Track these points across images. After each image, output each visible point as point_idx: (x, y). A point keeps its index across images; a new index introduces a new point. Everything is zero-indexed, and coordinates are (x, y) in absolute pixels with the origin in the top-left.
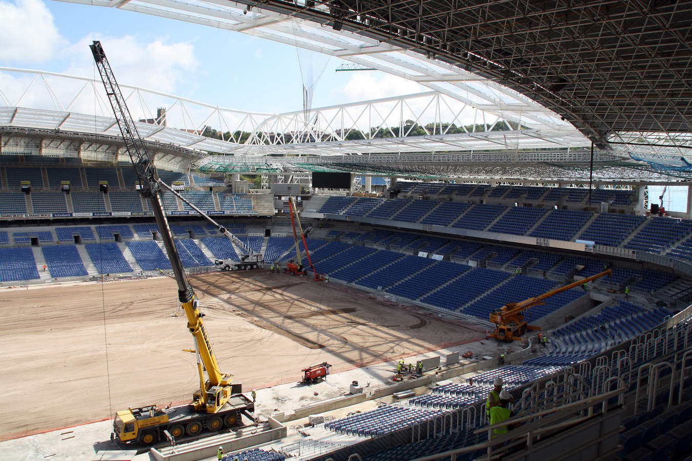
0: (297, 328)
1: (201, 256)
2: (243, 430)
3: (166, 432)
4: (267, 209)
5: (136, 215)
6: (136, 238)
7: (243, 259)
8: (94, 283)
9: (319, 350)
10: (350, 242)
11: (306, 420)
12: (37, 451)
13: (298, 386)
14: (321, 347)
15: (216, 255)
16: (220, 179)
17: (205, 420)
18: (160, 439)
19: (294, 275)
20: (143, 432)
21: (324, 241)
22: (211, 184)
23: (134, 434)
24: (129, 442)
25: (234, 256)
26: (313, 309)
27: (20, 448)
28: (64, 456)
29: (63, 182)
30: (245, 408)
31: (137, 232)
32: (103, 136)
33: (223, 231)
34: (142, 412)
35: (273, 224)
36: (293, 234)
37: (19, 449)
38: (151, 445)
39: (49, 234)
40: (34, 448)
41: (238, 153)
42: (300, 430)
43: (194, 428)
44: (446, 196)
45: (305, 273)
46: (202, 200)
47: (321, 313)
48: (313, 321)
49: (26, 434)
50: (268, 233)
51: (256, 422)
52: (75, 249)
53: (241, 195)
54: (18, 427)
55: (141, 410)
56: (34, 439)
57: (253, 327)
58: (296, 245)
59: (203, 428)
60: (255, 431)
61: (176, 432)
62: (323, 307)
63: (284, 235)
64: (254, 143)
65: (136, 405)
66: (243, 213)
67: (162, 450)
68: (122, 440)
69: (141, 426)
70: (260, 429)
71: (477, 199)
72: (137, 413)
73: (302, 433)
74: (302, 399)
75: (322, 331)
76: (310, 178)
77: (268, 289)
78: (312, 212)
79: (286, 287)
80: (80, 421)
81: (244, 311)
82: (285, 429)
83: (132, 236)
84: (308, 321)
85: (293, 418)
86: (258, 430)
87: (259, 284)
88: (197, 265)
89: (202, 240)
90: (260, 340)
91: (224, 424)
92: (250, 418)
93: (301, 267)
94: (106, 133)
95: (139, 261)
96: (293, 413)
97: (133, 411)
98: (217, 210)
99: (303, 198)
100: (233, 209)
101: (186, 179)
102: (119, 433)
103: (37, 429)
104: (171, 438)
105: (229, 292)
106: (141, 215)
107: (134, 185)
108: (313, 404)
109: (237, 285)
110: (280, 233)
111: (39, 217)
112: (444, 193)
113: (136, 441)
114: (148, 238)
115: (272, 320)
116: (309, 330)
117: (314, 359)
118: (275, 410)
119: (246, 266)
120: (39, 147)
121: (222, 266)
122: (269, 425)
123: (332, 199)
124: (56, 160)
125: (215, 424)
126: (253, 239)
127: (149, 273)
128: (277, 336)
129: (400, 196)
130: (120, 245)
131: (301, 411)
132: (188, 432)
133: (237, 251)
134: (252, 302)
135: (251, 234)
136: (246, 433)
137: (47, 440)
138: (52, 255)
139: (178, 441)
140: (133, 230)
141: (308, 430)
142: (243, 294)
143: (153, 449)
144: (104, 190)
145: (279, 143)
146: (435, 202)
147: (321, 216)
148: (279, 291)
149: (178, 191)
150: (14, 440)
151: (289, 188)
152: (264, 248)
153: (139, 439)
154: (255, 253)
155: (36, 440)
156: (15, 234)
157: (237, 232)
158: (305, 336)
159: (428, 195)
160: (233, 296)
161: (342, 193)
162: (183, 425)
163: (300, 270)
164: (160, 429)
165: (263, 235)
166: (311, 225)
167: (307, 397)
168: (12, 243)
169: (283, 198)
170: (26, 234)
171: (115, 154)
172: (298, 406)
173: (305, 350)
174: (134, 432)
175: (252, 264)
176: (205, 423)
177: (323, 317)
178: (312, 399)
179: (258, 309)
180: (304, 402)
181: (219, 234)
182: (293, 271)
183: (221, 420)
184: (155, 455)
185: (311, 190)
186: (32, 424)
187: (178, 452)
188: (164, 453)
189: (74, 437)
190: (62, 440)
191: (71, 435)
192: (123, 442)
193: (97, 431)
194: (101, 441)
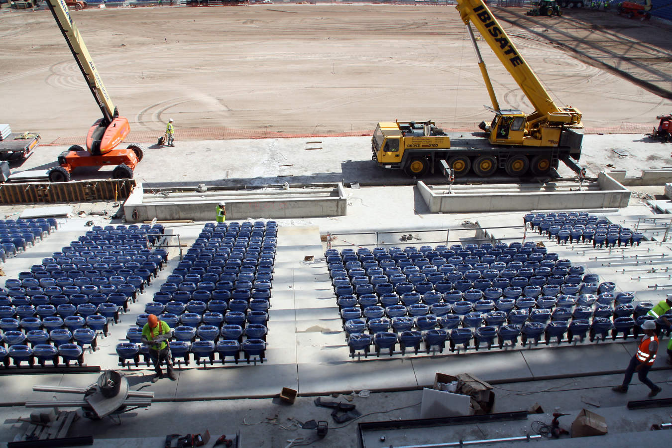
2: (558, 184)
3: (444, 162)
11: (660, 189)
12: (273, 157)
13: (645, 140)
17: (503, 156)
18: (433, 172)
20: (411, 156)
23: (397, 156)
24: (389, 167)
26: (658, 54)
27: (255, 149)
28: (303, 169)
30: (566, 152)
34: (414, 128)
37: (253, 151)
38: (420, 176)
40: (270, 153)
42: (650, 201)
43: (485, 165)
49: (266, 136)
54: (260, 127)
55: (412, 124)
56: (273, 142)
57: (575, 62)
59: (498, 167)
60: (578, 188)
61: (459, 165)
65: (407, 119)
67: (434, 187)
68: (380, 161)
69: (408, 146)
72: (407, 129)
73: (652, 208)
74: (652, 158)
85: (637, 182)
86: (582, 188)
90: (587, 77)
91: (529, 169)
92: (572, 168)
96: (640, 174)
97: (401, 125)
102: (377, 151)
103: (280, 132)
104: (449, 171)
113: (399, 167)
118: (609, 166)
122: (599, 184)
125: (517, 165)
131: (651, 175)
132: (476, 169)
134: (574, 39)
136: (561, 188)
137: (288, 146)
139: (458, 180)
141: (663, 205)
143: (421, 182)
148: (612, 33)
150: (252, 140)
153: (403, 163)
155: (276, 144)
162: (469, 157)
164: (435, 157)
167: (660, 158)
172: (647, 166)
174: (397, 153)
176: (502, 161)
179: (582, 46)
180: (655, 163)
183: (527, 161)
184: (422, 192)
186: (275, 126)
187: (455, 193)
188: (434, 192)
189: (322, 148)
190: (306, 149)
191: (318, 145)
192: (381, 165)
193: (352, 146)
194: (354, 159)
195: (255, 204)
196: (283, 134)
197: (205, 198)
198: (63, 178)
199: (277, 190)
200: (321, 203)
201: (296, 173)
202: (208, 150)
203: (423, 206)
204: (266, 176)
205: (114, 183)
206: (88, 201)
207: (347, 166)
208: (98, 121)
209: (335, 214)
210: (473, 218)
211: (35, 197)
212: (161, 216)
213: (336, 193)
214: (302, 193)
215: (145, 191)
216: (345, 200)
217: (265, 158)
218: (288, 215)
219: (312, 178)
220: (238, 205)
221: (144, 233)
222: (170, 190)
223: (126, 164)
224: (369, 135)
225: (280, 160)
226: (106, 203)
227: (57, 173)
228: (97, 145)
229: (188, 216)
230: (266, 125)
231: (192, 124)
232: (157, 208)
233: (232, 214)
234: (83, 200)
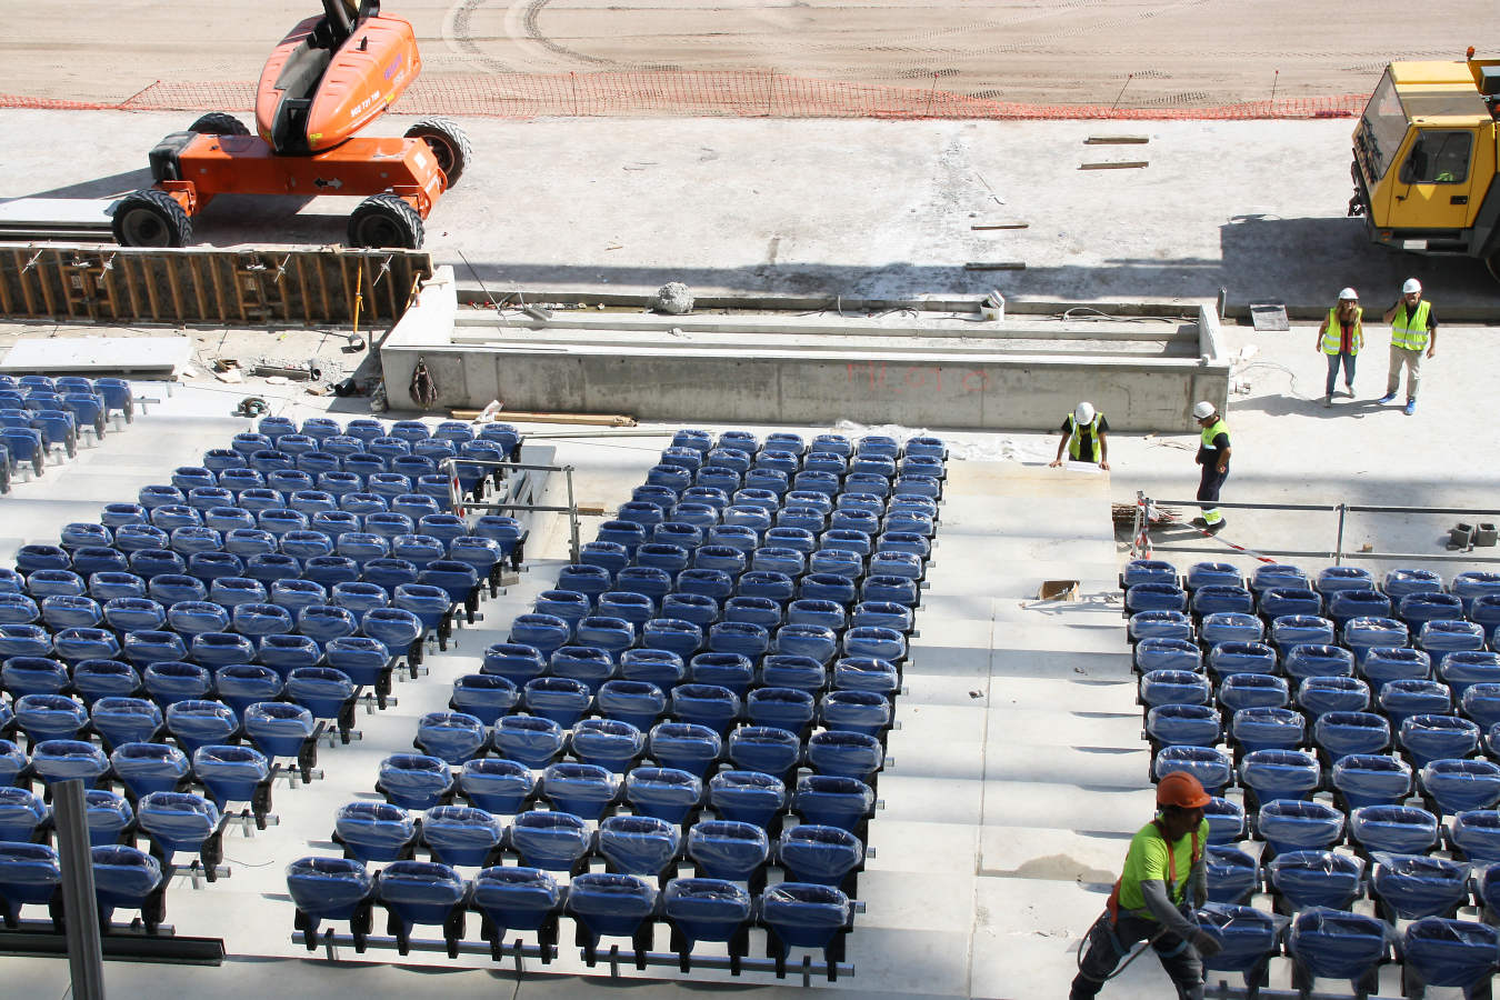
12: (951, 193)
23: (1457, 200)
24: (1421, 244)
27: (886, 160)
28: (1067, 243)
37: (877, 166)
40: (943, 176)
49: (930, 108)
54: (912, 75)
56: (959, 134)
68: (1380, 222)
80: (1200, 97)
97: (1489, 71)
103: (987, 95)
113: (1464, 248)
137: (1015, 152)
150: (875, 123)
153: (1483, 233)
155: (967, 141)
174: (1460, 190)
186: (967, 74)
189: (1146, 164)
190: (1084, 167)
191: (1131, 153)
192: (1387, 240)
193: (1269, 160)
194: (1272, 212)
195: (870, 370)
196: (1000, 106)
197: (682, 337)
198: (165, 232)
199: (960, 322)
200: (1127, 379)
201: (1035, 255)
202: (708, 155)
204: (920, 261)
205: (353, 262)
206: (252, 322)
207: (1246, 236)
208: (302, 27)
209: (1179, 425)
211: (58, 296)
212: (520, 394)
213: (1190, 342)
214: (1055, 336)
215: (465, 299)
216: (1223, 372)
217: (922, 195)
218: (991, 418)
219: (1101, 279)
220: (805, 368)
221: (447, 454)
222: (553, 299)
223: (399, 193)
224: (1347, 115)
225: (979, 206)
226: (319, 335)
227: (141, 213)
228: (294, 118)
229: (617, 399)
230: (933, 67)
231: (651, 52)
232: (506, 366)
233: (780, 403)
234: (234, 320)
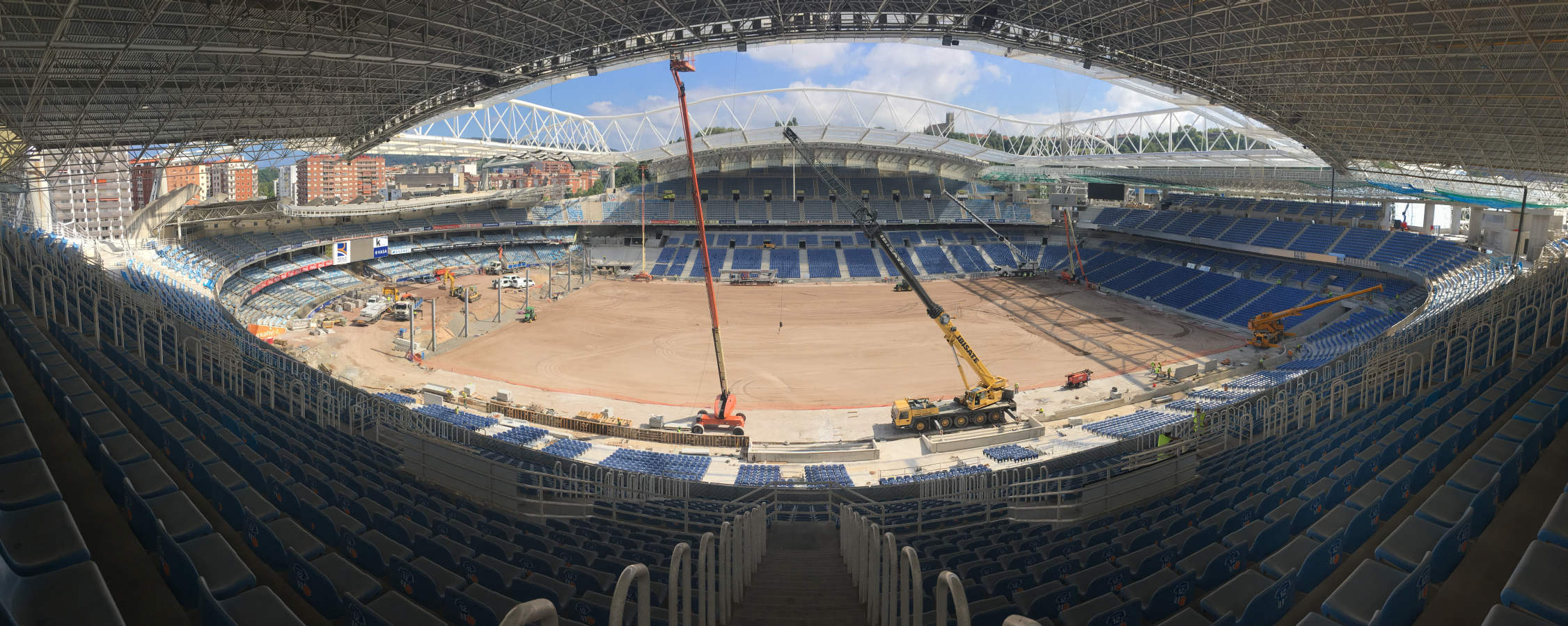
0: (1065, 335)
1: (982, 262)
2: (1005, 426)
3: (936, 422)
4: (1045, 218)
5: (923, 222)
6: (924, 243)
7: (1020, 266)
8: (884, 284)
9: (1084, 357)
10: (1123, 252)
11: (1066, 422)
13: (1061, 390)
14: (1086, 354)
15: (996, 262)
16: (1001, 188)
17: (972, 415)
18: (930, 428)
19: (1067, 283)
20: (917, 420)
21: (1098, 251)
22: (993, 193)
24: (903, 427)
25: (1012, 263)
26: (1082, 317)
29: (863, 191)
30: (1008, 407)
31: (925, 238)
32: (895, 149)
33: (1002, 239)
34: (918, 403)
35: (1051, 233)
36: (1067, 244)
38: (922, 432)
39: (849, 240)
41: (1018, 165)
42: (1059, 429)
43: (961, 421)
44: (1214, 210)
45: (1078, 282)
46: (984, 208)
47: (1090, 321)
48: (1081, 329)
50: (1045, 241)
51: (1017, 420)
52: (871, 253)
53: (1020, 205)
55: (916, 400)
56: (828, 412)
57: (1023, 332)
58: (1070, 255)
59: (969, 421)
60: (1015, 428)
61: (945, 423)
62: (1092, 316)
63: (1060, 244)
64: (1033, 154)
66: (1021, 222)
67: (931, 437)
68: (896, 425)
69: (915, 415)
70: (1020, 428)
71: (1242, 213)
72: (913, 404)
73: (1059, 433)
74: (1064, 402)
75: (1090, 339)
76: (1086, 188)
77: (1042, 296)
78: (1087, 223)
79: (1059, 295)
80: (863, 403)
81: (1014, 316)
82: (1043, 429)
83: (920, 241)
84: (1076, 329)
85: (1053, 418)
87: (1034, 291)
88: (977, 270)
89: (983, 246)
90: (1029, 345)
91: (988, 419)
92: (1012, 416)
93: (1074, 276)
94: (899, 146)
95: (925, 265)
96: (1053, 413)
97: (909, 401)
98: (998, 217)
99: (1080, 209)
100: (1013, 217)
101: (970, 189)
102: (896, 418)
104: (940, 427)
105: (1005, 297)
106: (928, 222)
107: (922, 194)
108: (1073, 407)
109: (1014, 291)
110: (1056, 241)
111: (843, 223)
112: (1212, 206)
113: (909, 427)
114: (934, 245)
115: (1043, 327)
116: (1076, 337)
117: (1077, 365)
118: (1037, 411)
119: (1023, 272)
120: (844, 159)
121: (1001, 272)
122: (1029, 424)
123: (1106, 210)
124: (857, 171)
125: (980, 419)
126: (1031, 247)
127: (933, 276)
128: (1045, 342)
129: (1172, 208)
130: (909, 250)
131: (1061, 412)
132: (955, 423)
133: (1016, 259)
134: (1025, 308)
135: (1029, 242)
136: (1008, 429)
138: (852, 257)
139: (945, 431)
140: (921, 237)
141: (1065, 431)
142: (1017, 300)
143: (923, 435)
144: (896, 198)
145: (1056, 154)
146: (1204, 215)
147: (1095, 227)
148: (1052, 299)
149: (961, 199)
151: (1066, 199)
152: (1040, 256)
153: (912, 425)
154: (1031, 261)
156: (823, 237)
157: (1016, 240)
158: (1072, 343)
159: (1198, 208)
160: (1008, 302)
161: (1116, 204)
162: (951, 417)
163: (1073, 279)
165: (1040, 242)
166: (1086, 235)
168: (820, 246)
169: (1061, 209)
170: (832, 237)
171: (907, 164)
172: (1059, 408)
173: (1070, 356)
174: (908, 419)
175: (1028, 272)
176: (971, 417)
177: (1090, 326)
178: (1073, 402)
179: (1030, 315)
180: (1065, 405)
181: (999, 241)
182: (1067, 281)
183: (986, 416)
184: (924, 441)
185: (1087, 200)
187: (945, 440)
188: (933, 440)
191: (859, 414)
192: (897, 427)
194: (880, 424)
200: (867, 453)
203: (926, 450)
207: (877, 428)
209: (875, 457)
210: (956, 454)
212: (769, 459)
213: (872, 446)
214: (855, 448)
216: (878, 450)
217: (824, 423)
218: (848, 460)
225: (833, 424)
229: (785, 460)
230: (818, 399)
231: (768, 397)
